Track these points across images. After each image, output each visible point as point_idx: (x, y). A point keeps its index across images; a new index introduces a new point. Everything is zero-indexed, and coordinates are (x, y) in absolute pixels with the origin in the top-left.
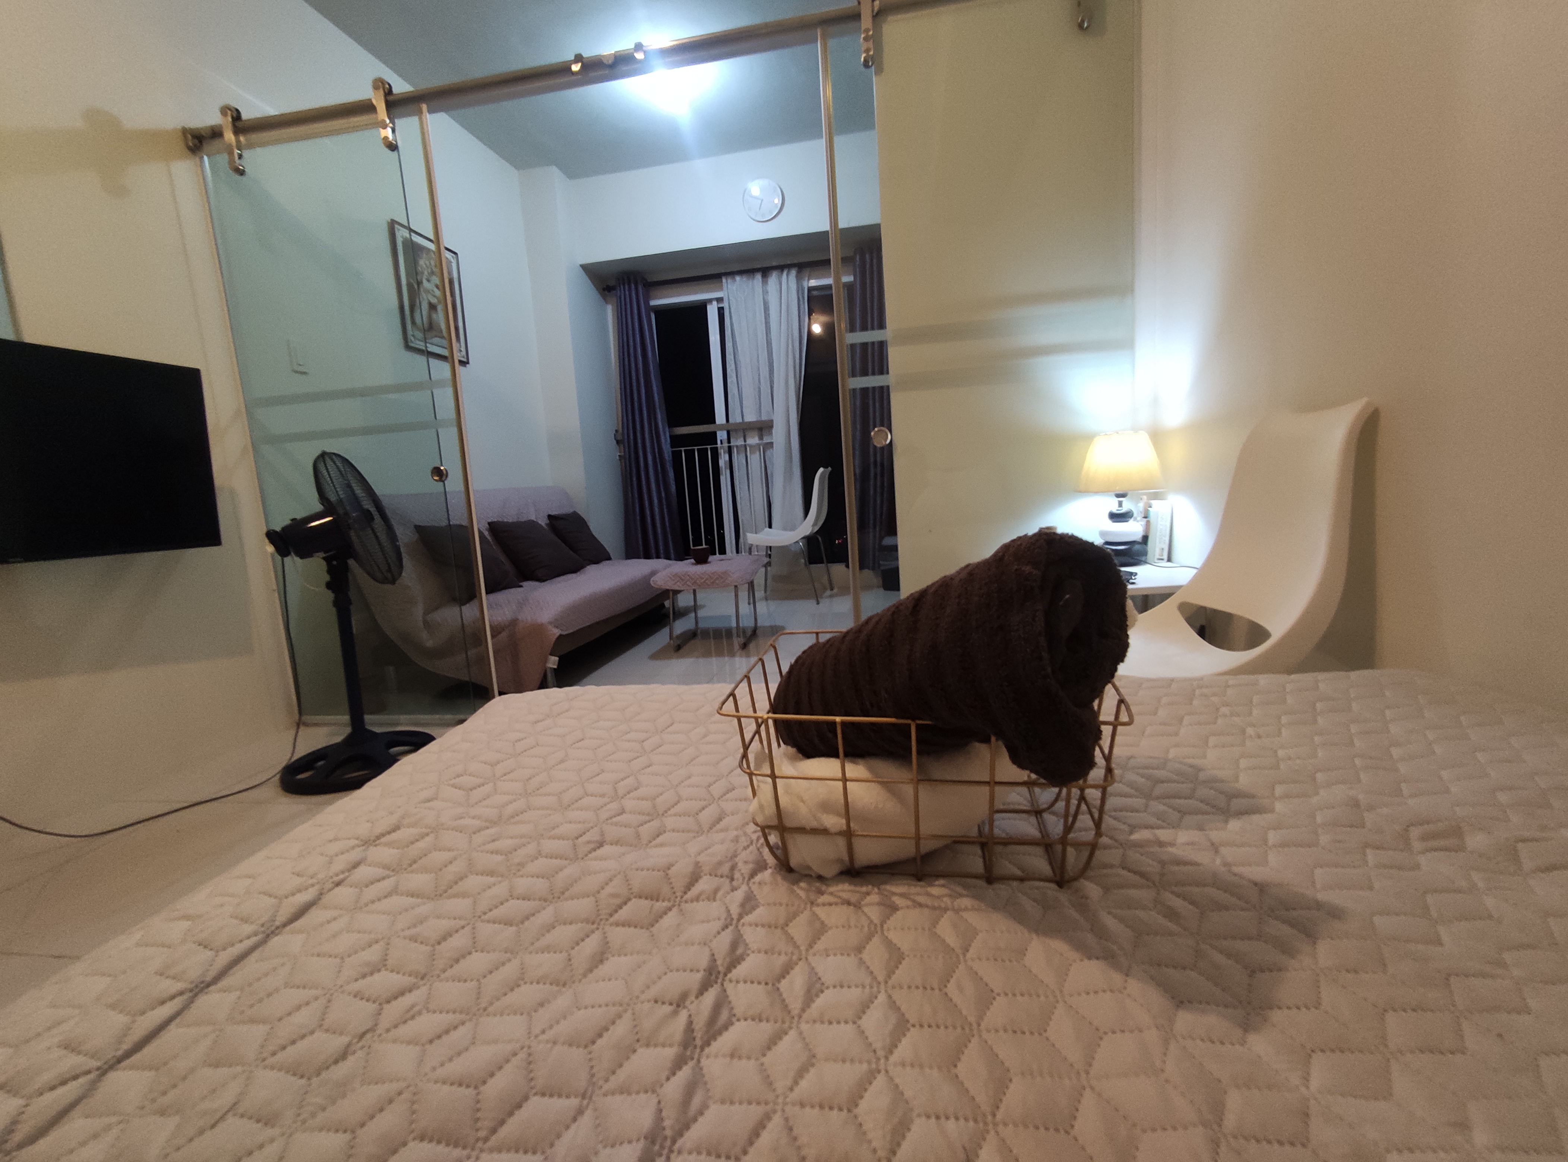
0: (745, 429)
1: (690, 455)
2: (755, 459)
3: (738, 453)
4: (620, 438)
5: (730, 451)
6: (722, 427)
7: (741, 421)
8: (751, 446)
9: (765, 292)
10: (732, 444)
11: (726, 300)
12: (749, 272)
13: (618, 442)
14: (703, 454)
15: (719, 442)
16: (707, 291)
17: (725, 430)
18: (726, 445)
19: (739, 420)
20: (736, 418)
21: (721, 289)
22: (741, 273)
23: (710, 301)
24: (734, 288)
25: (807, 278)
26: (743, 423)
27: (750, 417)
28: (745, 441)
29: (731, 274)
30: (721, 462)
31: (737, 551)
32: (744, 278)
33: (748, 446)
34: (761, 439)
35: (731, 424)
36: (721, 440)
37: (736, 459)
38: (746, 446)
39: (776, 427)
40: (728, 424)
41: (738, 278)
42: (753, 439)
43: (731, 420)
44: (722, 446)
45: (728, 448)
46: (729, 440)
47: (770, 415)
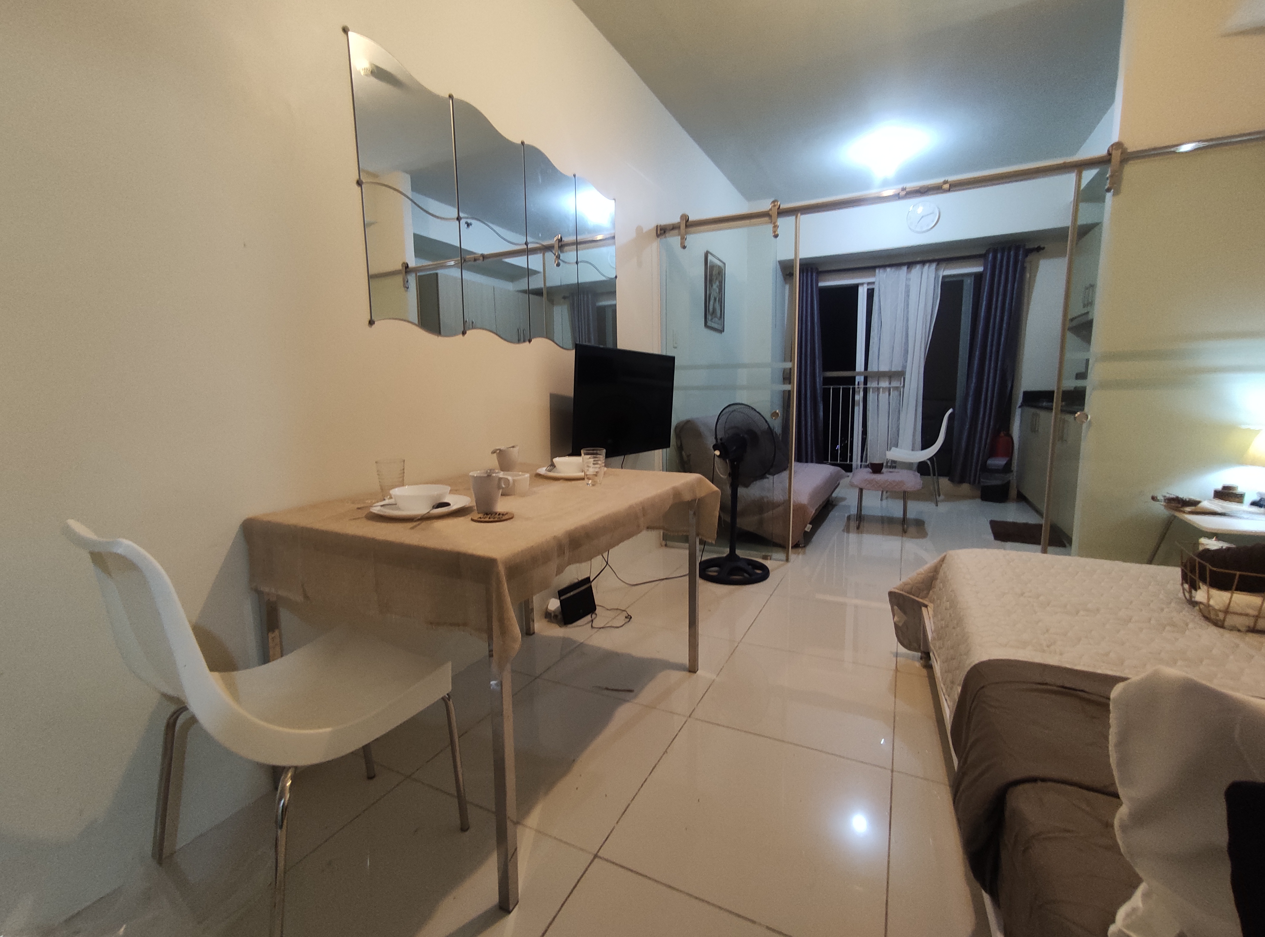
0: (880, 375)
1: (836, 392)
2: (884, 396)
3: (873, 392)
5: (865, 391)
6: (860, 374)
7: (877, 370)
8: (883, 388)
9: (908, 279)
10: (868, 385)
11: (877, 283)
12: (898, 265)
14: (846, 391)
15: (857, 383)
16: (861, 277)
17: (863, 376)
18: (862, 386)
19: (875, 369)
20: (873, 367)
21: (875, 276)
22: (891, 266)
23: (862, 284)
24: (885, 276)
25: (942, 270)
26: (878, 372)
27: (884, 368)
28: (878, 384)
29: (884, 267)
30: (857, 398)
31: (862, 461)
32: (893, 269)
33: (880, 388)
34: (890, 383)
35: (869, 372)
36: (858, 383)
37: (871, 396)
38: (878, 388)
39: (907, 376)
40: (866, 372)
41: (888, 270)
42: (884, 384)
43: (869, 369)
44: (859, 386)
45: (864, 388)
46: (865, 382)
47: (905, 367)
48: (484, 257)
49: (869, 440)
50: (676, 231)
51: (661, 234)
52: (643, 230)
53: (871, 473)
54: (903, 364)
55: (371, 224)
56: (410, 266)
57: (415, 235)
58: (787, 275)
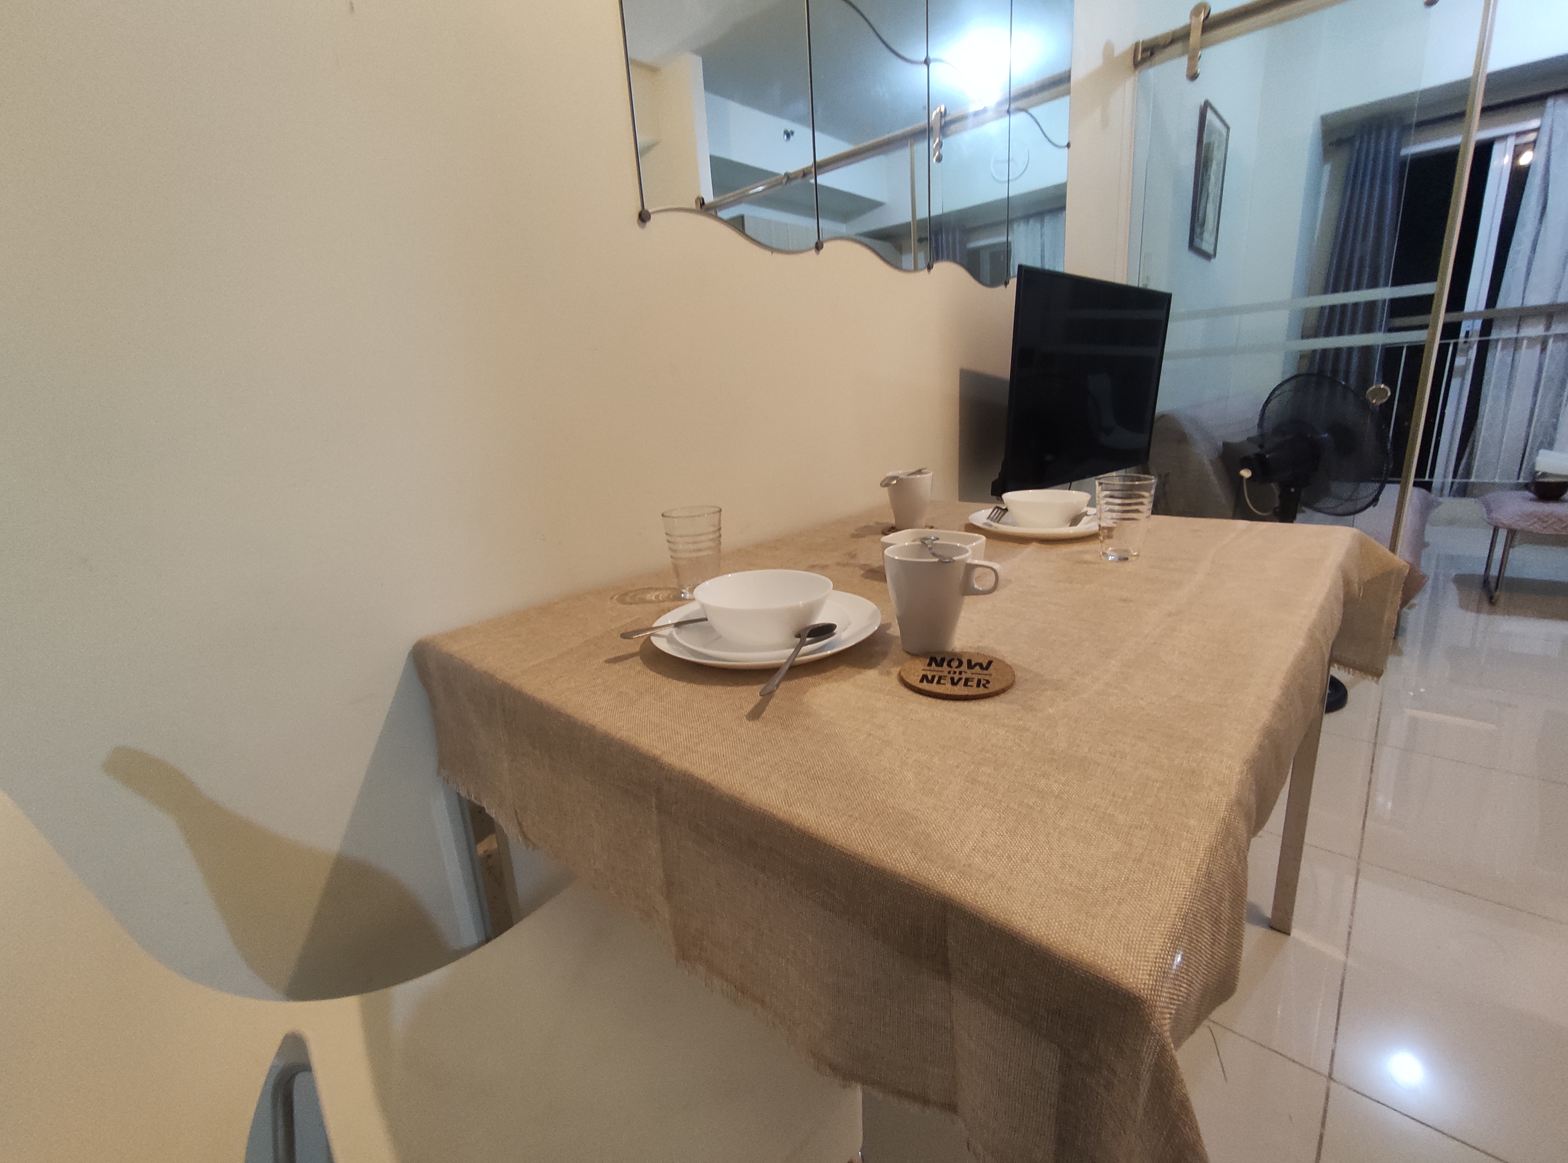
0: (1523, 315)
2: (1528, 357)
3: (1503, 348)
5: (1483, 349)
6: (1473, 316)
7: (1518, 305)
8: (1530, 339)
10: (1494, 336)
15: (1462, 334)
16: (1504, 124)
17: (1481, 318)
18: (1475, 339)
19: (1514, 304)
20: (1509, 299)
21: (1541, 115)
23: (1504, 137)
26: (1522, 307)
27: (1537, 298)
28: (1518, 332)
29: (1562, 93)
30: (1460, 361)
31: (1454, 476)
33: (1523, 338)
34: (1548, 328)
35: (1500, 311)
36: (1467, 333)
37: (1497, 358)
38: (1516, 339)
40: (1491, 310)
42: (1534, 330)
43: (1499, 304)
44: (1469, 340)
45: (1480, 342)
48: (789, 177)
49: (1481, 439)
50: (1178, 47)
51: (1144, 60)
52: (1113, 52)
53: (1531, 500)
55: (648, 148)
56: (706, 201)
57: (712, 158)
58: (1331, 144)
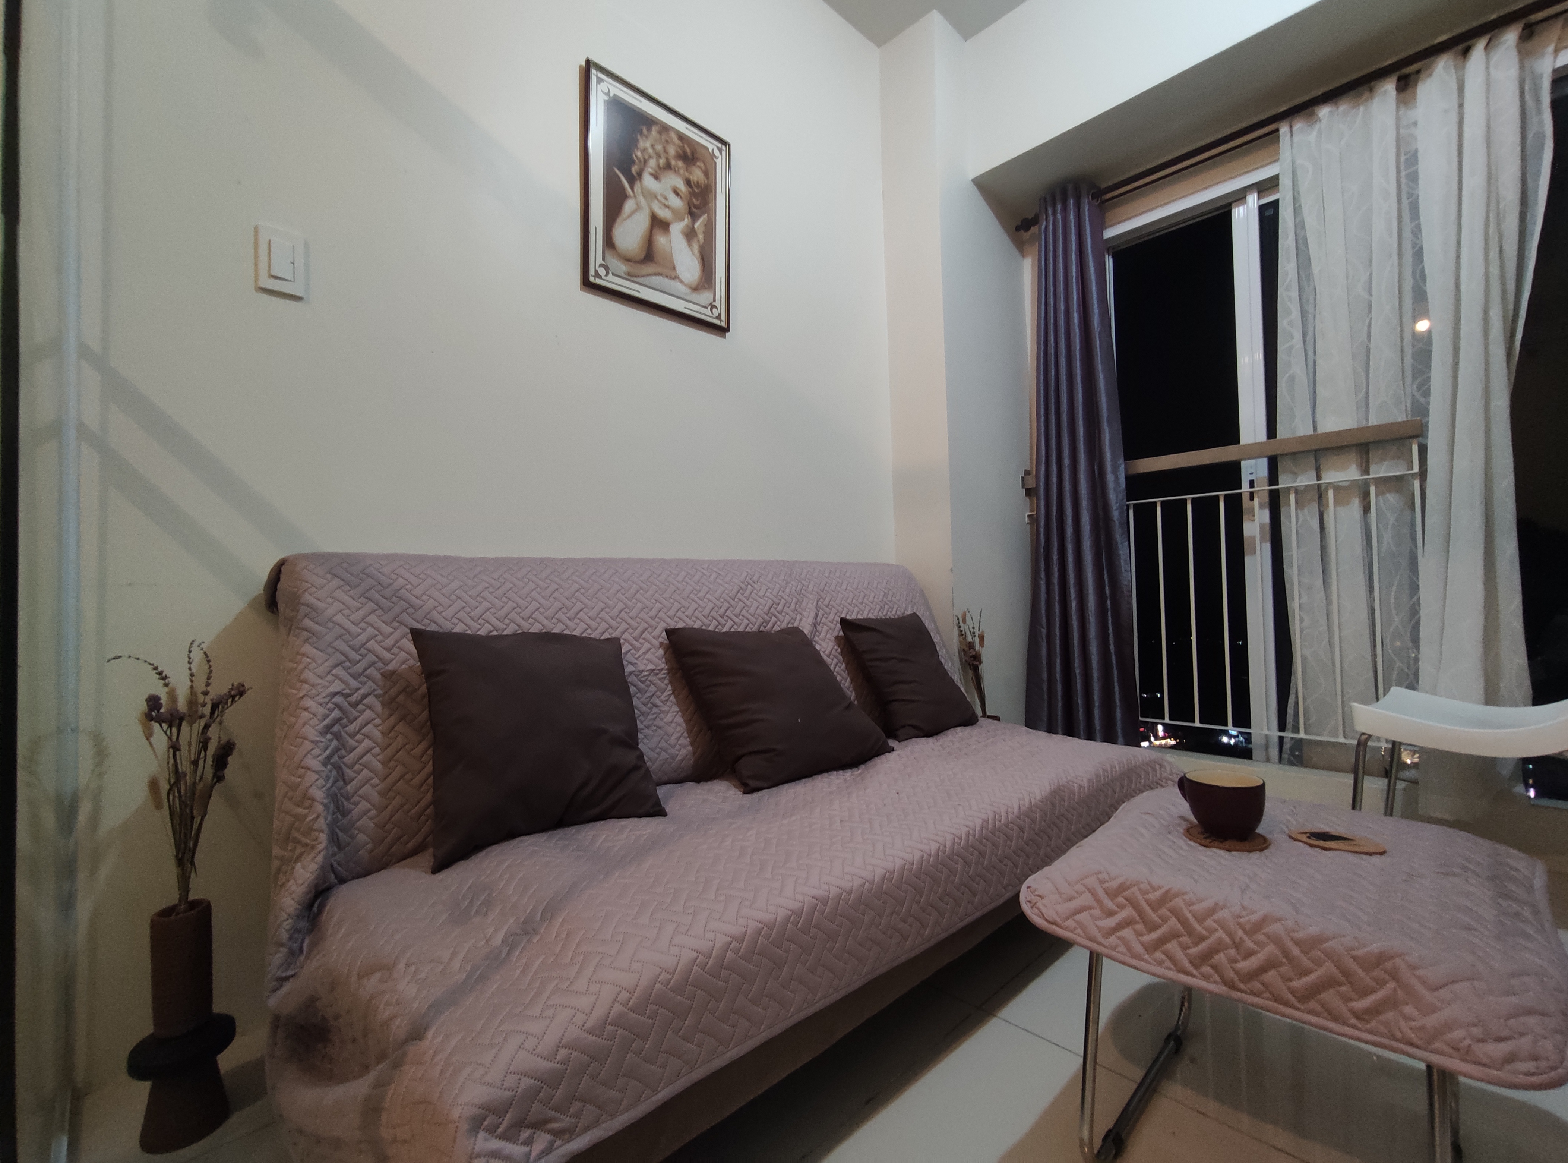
1: (1174, 513)
2: (1343, 515)
3: (1301, 506)
4: (1031, 483)
5: (1275, 502)
6: (1254, 452)
7: (1310, 432)
8: (1337, 488)
9: (1406, 119)
10: (1285, 484)
13: (1029, 492)
14: (1206, 511)
15: (1243, 481)
16: (1231, 174)
17: (1265, 457)
18: (1263, 488)
19: (1304, 429)
20: (1295, 426)
22: (1331, 96)
23: (1241, 194)
24: (1313, 140)
26: (1316, 437)
27: (1336, 419)
32: (1344, 106)
33: (1328, 487)
34: (1365, 469)
36: (1251, 479)
37: (1293, 519)
38: (1319, 489)
39: (1436, 439)
40: (1271, 441)
41: (1324, 112)
42: (1343, 473)
43: (1282, 432)
44: (1255, 491)
45: (1269, 495)
46: (1273, 478)
47: (1421, 411)
54: (1414, 402)
58: (1018, 228)
